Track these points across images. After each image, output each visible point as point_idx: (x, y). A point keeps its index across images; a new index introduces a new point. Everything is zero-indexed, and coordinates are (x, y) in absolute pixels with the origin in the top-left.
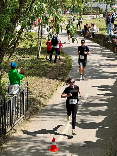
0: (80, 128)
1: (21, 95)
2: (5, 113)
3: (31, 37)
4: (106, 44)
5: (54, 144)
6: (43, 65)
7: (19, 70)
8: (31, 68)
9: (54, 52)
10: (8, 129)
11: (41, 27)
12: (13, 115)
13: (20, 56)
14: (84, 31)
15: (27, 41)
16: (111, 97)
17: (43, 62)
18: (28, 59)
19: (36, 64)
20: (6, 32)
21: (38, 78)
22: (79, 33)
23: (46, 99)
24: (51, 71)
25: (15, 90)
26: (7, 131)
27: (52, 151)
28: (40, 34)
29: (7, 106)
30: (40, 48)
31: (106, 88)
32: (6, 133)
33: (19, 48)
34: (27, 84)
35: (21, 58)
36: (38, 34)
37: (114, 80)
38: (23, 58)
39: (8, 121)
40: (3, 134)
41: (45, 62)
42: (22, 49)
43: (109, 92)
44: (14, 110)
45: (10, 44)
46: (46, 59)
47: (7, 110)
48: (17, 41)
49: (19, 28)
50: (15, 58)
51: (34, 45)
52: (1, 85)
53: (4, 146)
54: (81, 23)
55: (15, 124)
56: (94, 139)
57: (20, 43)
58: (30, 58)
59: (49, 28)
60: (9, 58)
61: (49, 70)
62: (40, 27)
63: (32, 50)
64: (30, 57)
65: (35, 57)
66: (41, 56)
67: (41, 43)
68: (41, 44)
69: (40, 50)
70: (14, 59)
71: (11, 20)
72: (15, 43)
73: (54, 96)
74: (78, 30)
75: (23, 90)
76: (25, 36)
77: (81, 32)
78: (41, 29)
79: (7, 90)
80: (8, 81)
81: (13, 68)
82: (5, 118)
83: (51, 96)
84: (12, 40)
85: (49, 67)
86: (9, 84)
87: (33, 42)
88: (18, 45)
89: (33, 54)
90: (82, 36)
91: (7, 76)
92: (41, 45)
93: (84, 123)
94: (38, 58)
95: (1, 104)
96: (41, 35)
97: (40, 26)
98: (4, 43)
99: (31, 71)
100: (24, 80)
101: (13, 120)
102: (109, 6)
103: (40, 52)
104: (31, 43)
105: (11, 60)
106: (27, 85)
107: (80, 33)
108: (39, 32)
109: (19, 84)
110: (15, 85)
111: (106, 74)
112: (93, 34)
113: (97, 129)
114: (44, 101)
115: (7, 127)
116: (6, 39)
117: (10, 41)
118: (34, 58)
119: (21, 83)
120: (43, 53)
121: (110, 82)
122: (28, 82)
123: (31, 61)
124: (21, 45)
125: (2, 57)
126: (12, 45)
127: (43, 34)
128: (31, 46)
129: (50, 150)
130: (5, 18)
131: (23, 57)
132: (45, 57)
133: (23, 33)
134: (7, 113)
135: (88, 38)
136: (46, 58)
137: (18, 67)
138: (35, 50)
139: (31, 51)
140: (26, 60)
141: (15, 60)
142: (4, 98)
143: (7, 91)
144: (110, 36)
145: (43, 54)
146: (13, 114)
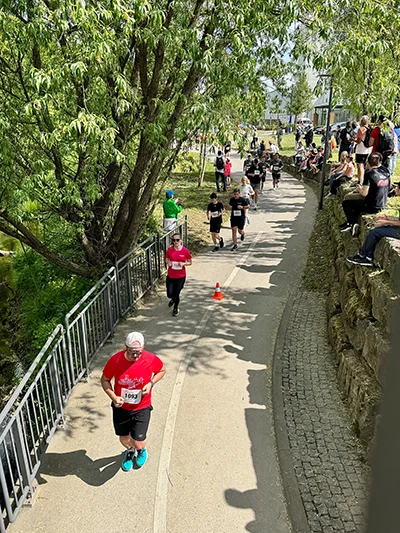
2: (159, 253)
4: (288, 168)
5: (219, 290)
7: (177, 200)
8: (191, 198)
9: (220, 179)
10: (163, 272)
13: (177, 184)
15: (185, 162)
16: (289, 236)
17: (206, 190)
18: (187, 187)
19: (197, 193)
21: (200, 211)
25: (172, 224)
26: (161, 274)
27: (214, 298)
28: (203, 154)
29: (161, 244)
30: (202, 173)
31: (283, 224)
32: (160, 276)
33: (175, 173)
34: (186, 218)
37: (297, 214)
40: (156, 277)
42: (180, 175)
43: (288, 229)
47: (161, 249)
52: (154, 219)
56: (268, 286)
57: (176, 166)
58: (190, 187)
63: (193, 176)
64: (190, 185)
65: (196, 184)
66: (203, 184)
67: (204, 167)
69: (203, 176)
72: (171, 164)
75: (181, 225)
76: (183, 155)
80: (162, 214)
81: (168, 197)
82: (159, 259)
89: (194, 181)
92: (204, 169)
94: (199, 186)
95: (154, 241)
99: (191, 202)
100: (183, 213)
102: (293, 117)
103: (202, 178)
104: (191, 164)
109: (176, 218)
110: (170, 219)
111: (284, 207)
112: (271, 154)
113: (270, 274)
118: (195, 186)
120: (205, 179)
121: (291, 217)
122: (186, 216)
123: (192, 190)
124: (177, 169)
126: (166, 166)
129: (212, 296)
131: (181, 185)
133: (181, 151)
134: (161, 253)
137: (175, 197)
139: (191, 178)
140: (185, 189)
144: (294, 157)
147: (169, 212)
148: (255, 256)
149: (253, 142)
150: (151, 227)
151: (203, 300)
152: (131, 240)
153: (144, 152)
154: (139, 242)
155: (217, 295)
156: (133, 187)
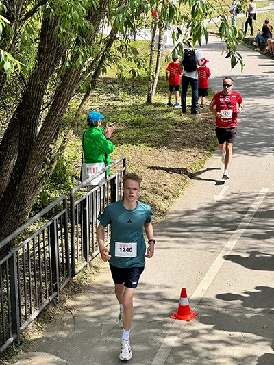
0: (245, 268)
1: (110, 187)
2: (72, 228)
3: (135, 51)
5: (185, 303)
6: (162, 120)
8: (134, 124)
10: (80, 265)
11: (158, 30)
12: (91, 234)
13: (108, 97)
14: (261, 37)
15: (123, 62)
17: (162, 111)
18: (127, 103)
19: (144, 115)
20: (78, 42)
21: (150, 149)
22: (249, 44)
23: (167, 198)
24: (181, 132)
25: (97, 174)
26: (77, 270)
27: (179, 319)
28: (155, 46)
29: (76, 212)
30: (154, 78)
32: (74, 274)
33: (105, 79)
34: (124, 162)
35: (109, 102)
36: (152, 46)
38: (116, 103)
39: (79, 248)
40: (67, 275)
41: (166, 111)
42: (114, 82)
44: (92, 223)
45: (84, 69)
46: (169, 104)
47: (76, 221)
48: (101, 61)
49: (106, 31)
50: (97, 101)
51: (141, 72)
52: (65, 164)
53: (70, 303)
54: (255, 19)
55: (94, 255)
57: (107, 67)
58: (131, 103)
59: (176, 31)
60: (84, 100)
61: (177, 130)
62: (155, 28)
63: (137, 84)
64: (131, 100)
65: (144, 99)
66: (157, 98)
67: (159, 68)
68: (157, 68)
69: (156, 84)
70: (94, 104)
71: (90, 13)
72: (98, 67)
73: (185, 192)
74: (248, 36)
75: (115, 178)
76: (120, 49)
77: (253, 41)
78: (157, 33)
79: (77, 175)
80: (80, 154)
82: (72, 241)
83: (180, 191)
84: (90, 59)
85: (176, 124)
86: (82, 162)
87: (138, 65)
88: (105, 71)
89: (139, 93)
90: (257, 51)
91: (78, 142)
92: (158, 71)
93: (258, 256)
94: (149, 102)
95: (64, 207)
96: (159, 48)
97: (156, 25)
98: (72, 67)
99: (134, 132)
100: (117, 153)
101: (91, 244)
103: (155, 87)
104: (135, 67)
105: (86, 106)
106: (124, 166)
107: (252, 44)
108: (153, 41)
109: (106, 163)
114: (163, 204)
115: (76, 260)
116: (75, 57)
117: (86, 62)
118: (142, 102)
119: (109, 160)
120: (160, 89)
122: (125, 159)
123: (135, 109)
124: (111, 72)
125: (67, 98)
126: (88, 71)
127: (164, 47)
128: (134, 73)
129: (175, 316)
130: (75, 8)
131: (115, 100)
132: (165, 101)
133: (116, 44)
134: (77, 229)
135: (271, 55)
136: (169, 102)
138: (143, 84)
139: (133, 86)
140: (122, 107)
141: (97, 105)
142: (70, 194)
143: (77, 178)
145: (162, 92)
146: (91, 231)
147: (92, 152)
148: (256, 237)
149: (249, 21)
150: (59, 179)
151: (159, 325)
152: (21, 206)
153: (49, 45)
154: (36, 209)
155: (182, 312)
156: (28, 108)
